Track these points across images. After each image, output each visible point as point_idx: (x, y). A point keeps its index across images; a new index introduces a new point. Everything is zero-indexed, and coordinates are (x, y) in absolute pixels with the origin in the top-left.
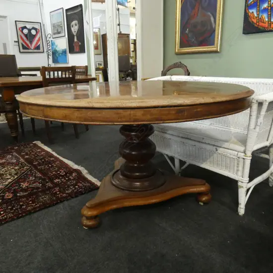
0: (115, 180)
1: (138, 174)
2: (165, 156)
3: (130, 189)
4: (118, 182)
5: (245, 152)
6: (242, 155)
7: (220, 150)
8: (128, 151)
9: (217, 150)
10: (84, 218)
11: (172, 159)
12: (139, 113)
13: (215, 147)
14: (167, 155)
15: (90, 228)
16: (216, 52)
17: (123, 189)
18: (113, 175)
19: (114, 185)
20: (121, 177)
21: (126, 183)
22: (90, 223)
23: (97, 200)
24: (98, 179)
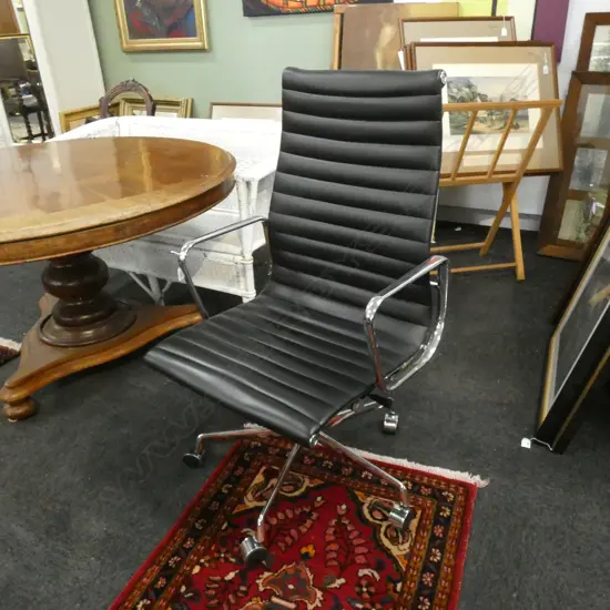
0: (46, 334)
1: (85, 317)
2: (132, 275)
3: (77, 344)
4: (54, 338)
5: (242, 254)
6: (239, 259)
7: (211, 256)
8: (59, 284)
9: (205, 256)
10: (7, 406)
11: (144, 278)
12: (60, 242)
13: (202, 253)
14: (134, 273)
15: (21, 418)
16: (202, 50)
17: (63, 347)
18: (42, 326)
19: (47, 343)
20: (57, 327)
21: (67, 335)
22: (19, 411)
23: (21, 373)
24: (14, 340)
